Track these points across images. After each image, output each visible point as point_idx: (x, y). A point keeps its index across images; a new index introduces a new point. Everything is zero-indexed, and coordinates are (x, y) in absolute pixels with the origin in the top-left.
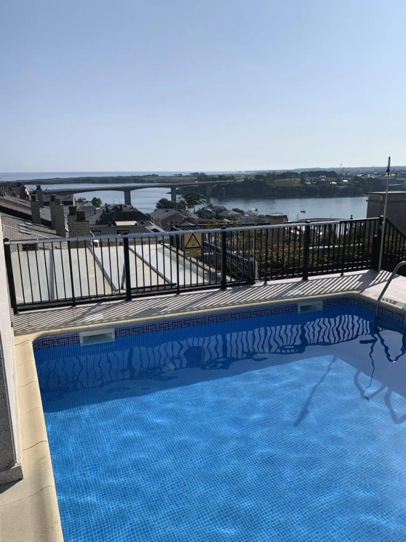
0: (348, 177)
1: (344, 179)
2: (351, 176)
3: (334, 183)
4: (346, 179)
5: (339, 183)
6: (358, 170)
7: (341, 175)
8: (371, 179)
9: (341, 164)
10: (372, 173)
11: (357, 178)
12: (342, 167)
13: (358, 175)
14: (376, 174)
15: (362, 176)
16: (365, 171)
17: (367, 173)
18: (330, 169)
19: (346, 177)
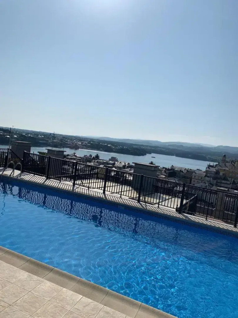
0: (17, 134)
1: (15, 135)
2: (19, 134)
3: (8, 136)
4: (16, 135)
5: (12, 137)
6: (23, 131)
7: (13, 133)
8: (30, 137)
9: (13, 126)
10: (31, 134)
11: (22, 136)
12: (14, 128)
13: (23, 134)
14: (33, 135)
15: (26, 135)
16: (28, 132)
17: (28, 134)
18: (6, 128)
19: (16, 134)
